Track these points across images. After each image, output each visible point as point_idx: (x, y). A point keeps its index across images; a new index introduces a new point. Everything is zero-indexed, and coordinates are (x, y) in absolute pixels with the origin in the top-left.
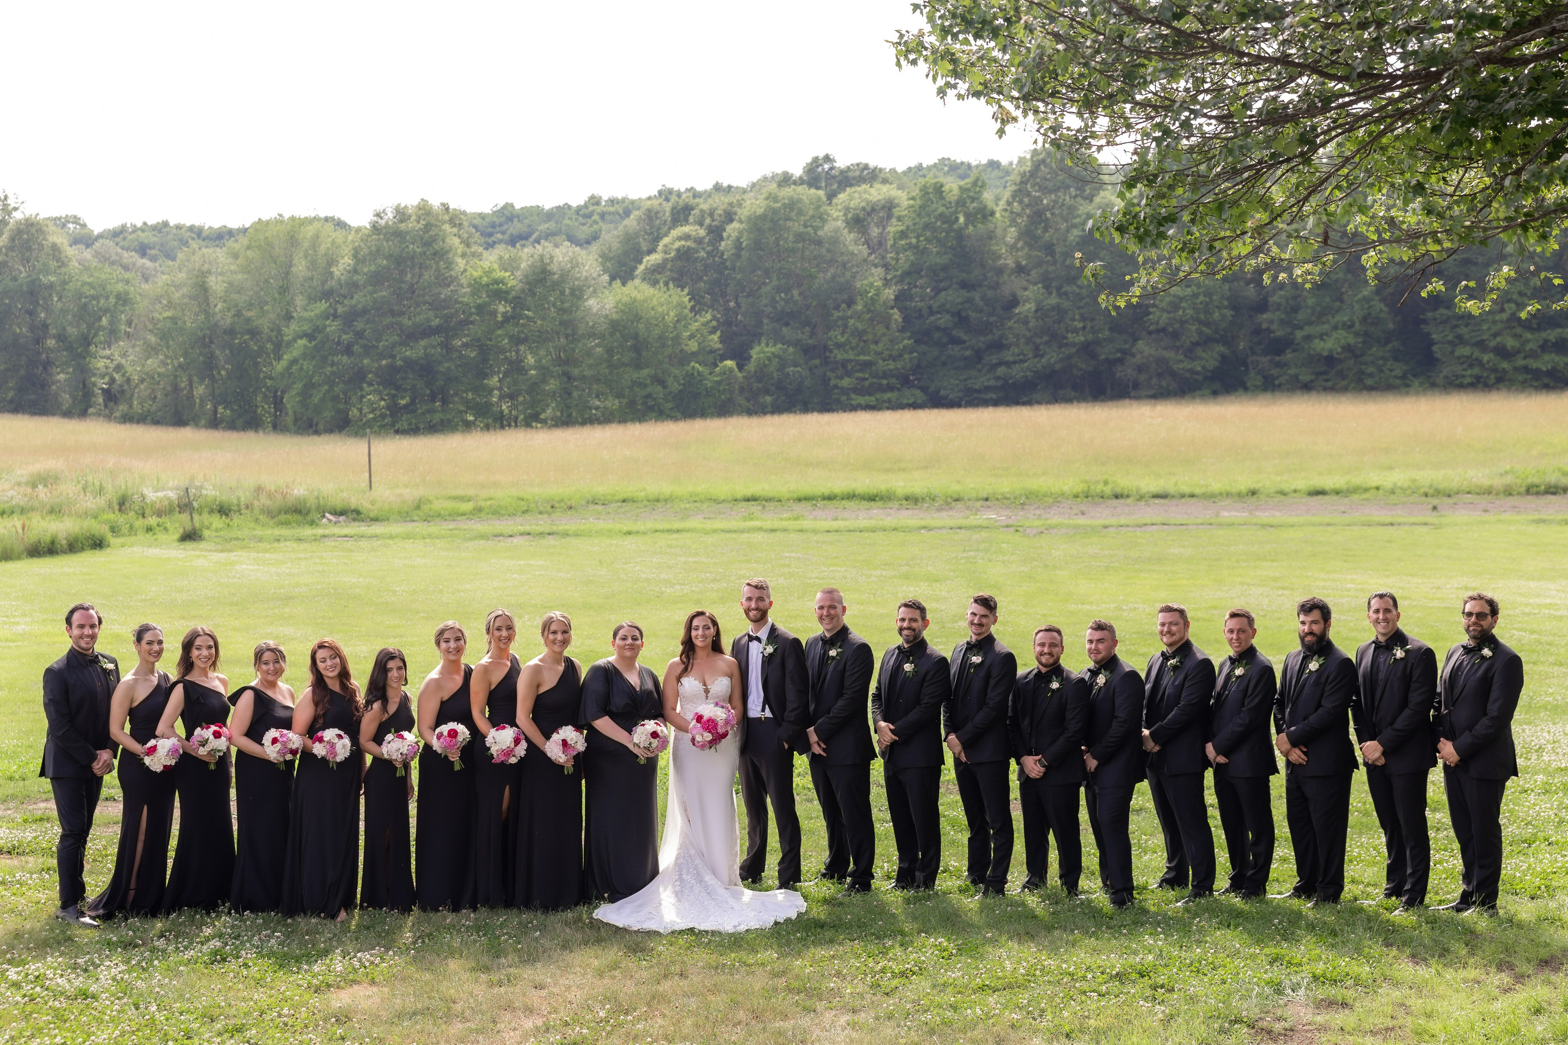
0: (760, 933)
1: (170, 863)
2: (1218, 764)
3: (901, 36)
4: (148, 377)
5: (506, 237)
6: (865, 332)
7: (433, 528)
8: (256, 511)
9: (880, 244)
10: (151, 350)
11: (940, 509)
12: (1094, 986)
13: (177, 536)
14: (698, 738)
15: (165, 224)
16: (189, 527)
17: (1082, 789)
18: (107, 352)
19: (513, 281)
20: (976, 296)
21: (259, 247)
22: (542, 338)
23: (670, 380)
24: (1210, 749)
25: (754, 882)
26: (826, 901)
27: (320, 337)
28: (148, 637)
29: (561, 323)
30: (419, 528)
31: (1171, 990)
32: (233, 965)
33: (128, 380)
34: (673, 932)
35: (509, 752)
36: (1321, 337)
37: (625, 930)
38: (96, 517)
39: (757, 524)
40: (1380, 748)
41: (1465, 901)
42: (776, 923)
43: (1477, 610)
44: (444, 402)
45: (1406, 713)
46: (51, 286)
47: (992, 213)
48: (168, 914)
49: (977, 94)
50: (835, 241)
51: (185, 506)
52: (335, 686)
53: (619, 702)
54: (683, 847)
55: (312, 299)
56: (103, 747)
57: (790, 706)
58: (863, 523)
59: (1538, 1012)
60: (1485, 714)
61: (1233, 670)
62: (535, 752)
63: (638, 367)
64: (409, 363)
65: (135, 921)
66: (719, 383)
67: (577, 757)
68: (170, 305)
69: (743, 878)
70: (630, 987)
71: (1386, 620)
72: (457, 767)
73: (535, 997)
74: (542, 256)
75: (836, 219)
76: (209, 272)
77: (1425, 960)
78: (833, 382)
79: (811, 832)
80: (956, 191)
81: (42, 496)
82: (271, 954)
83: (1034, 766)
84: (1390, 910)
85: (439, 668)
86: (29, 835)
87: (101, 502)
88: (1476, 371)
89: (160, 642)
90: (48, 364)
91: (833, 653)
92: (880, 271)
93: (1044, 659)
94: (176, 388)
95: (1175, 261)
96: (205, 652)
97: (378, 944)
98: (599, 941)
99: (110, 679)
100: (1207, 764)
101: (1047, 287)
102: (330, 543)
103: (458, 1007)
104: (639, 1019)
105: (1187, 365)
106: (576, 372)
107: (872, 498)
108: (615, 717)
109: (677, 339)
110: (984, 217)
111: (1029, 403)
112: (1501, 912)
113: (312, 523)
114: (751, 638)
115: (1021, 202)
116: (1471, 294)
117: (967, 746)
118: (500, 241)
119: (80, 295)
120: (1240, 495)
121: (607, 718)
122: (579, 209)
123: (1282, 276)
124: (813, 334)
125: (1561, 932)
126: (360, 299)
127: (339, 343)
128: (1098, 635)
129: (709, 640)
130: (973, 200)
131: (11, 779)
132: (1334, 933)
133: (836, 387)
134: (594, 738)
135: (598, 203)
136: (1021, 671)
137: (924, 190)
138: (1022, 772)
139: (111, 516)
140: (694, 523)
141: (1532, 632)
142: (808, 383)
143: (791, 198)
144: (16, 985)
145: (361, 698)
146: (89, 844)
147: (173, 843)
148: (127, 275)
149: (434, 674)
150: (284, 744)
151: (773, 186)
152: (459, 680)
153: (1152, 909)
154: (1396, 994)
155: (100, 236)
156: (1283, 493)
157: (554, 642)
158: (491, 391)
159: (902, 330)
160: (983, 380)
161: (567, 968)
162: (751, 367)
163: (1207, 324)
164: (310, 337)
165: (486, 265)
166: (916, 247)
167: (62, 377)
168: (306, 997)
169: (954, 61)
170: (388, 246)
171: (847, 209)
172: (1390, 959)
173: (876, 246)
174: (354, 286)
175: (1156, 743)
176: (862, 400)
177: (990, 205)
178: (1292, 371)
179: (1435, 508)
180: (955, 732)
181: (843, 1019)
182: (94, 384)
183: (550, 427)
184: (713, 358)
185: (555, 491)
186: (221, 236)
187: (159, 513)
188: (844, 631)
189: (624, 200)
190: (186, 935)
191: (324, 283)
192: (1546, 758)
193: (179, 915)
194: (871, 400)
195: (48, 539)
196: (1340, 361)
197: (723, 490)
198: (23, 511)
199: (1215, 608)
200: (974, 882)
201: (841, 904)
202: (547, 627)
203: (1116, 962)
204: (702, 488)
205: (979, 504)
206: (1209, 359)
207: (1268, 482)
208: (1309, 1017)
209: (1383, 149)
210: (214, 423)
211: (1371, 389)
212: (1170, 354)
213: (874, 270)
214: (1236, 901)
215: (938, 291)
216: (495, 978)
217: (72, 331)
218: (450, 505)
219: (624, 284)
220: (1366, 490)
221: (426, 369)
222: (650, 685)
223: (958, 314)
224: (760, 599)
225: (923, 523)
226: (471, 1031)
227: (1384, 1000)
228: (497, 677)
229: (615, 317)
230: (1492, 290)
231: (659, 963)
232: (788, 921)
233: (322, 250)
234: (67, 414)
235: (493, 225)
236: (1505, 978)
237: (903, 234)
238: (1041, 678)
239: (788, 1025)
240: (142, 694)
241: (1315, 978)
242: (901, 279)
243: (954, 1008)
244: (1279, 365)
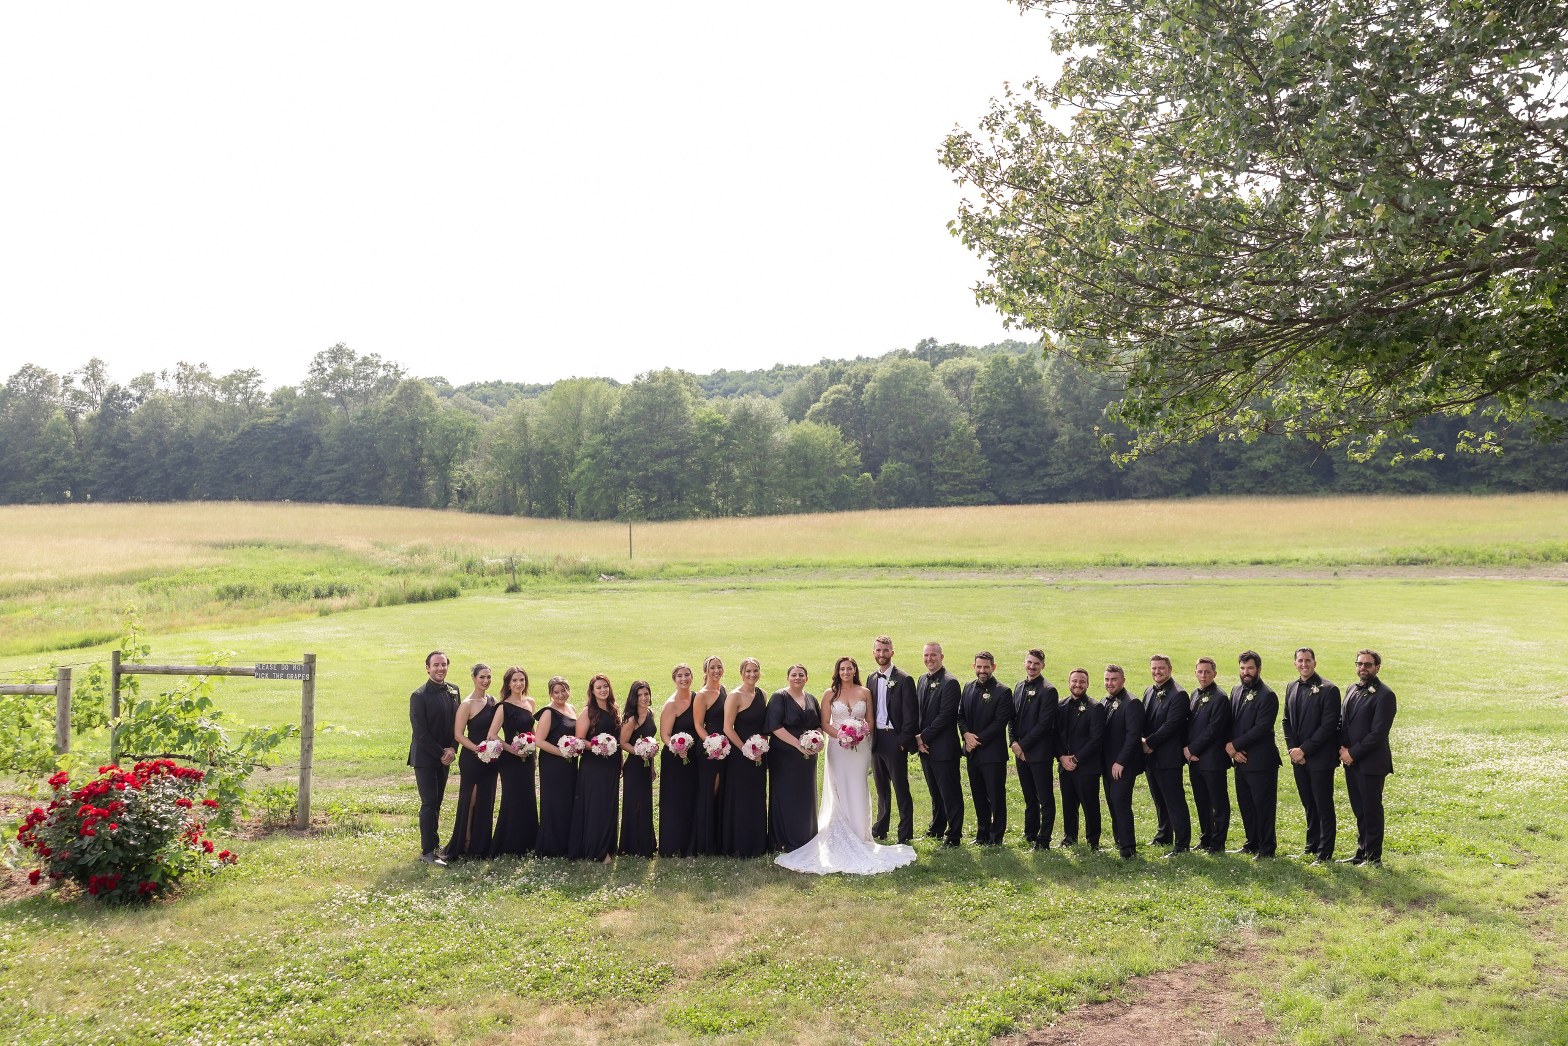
0: (885, 875)
1: (495, 820)
2: (1192, 762)
3: (979, 285)
4: (487, 483)
5: (721, 391)
6: (956, 454)
7: (671, 585)
8: (556, 573)
9: (966, 396)
10: (489, 465)
11: (1006, 573)
12: (1110, 916)
13: (504, 589)
14: (844, 741)
15: (500, 382)
16: (512, 583)
17: (1101, 779)
18: (461, 466)
19: (726, 421)
20: (1030, 431)
21: (560, 398)
22: (744, 458)
23: (828, 486)
24: (1186, 751)
25: (882, 838)
26: (929, 853)
27: (599, 457)
28: (481, 673)
29: (757, 448)
30: (663, 584)
31: (1162, 920)
32: (535, 895)
33: (474, 485)
34: (827, 874)
35: (719, 752)
36: (1259, 458)
37: (796, 873)
38: (451, 576)
39: (885, 582)
40: (1302, 753)
41: (1359, 857)
42: (897, 869)
43: (1365, 661)
44: (680, 499)
45: (1320, 730)
46: (425, 423)
47: (1040, 377)
48: (493, 858)
49: (1029, 326)
50: (937, 394)
51: (510, 569)
52: (602, 705)
53: (791, 718)
54: (835, 815)
55: (594, 432)
56: (448, 747)
57: (906, 722)
58: (955, 582)
59: (1410, 939)
60: (1370, 731)
61: (1201, 698)
62: (736, 751)
63: (807, 477)
64: (657, 474)
65: (471, 863)
66: (860, 488)
67: (764, 755)
68: (502, 436)
69: (875, 836)
70: (799, 915)
71: (1307, 667)
72: (685, 762)
73: (736, 920)
74: (744, 404)
75: (937, 380)
76: (527, 414)
77: (1333, 900)
78: (935, 487)
79: (920, 801)
80: (1016, 362)
81: (417, 561)
82: (561, 888)
83: (1069, 762)
84: (1309, 862)
85: (675, 694)
86: (403, 801)
87: (456, 565)
88: (1362, 481)
89: (489, 677)
90: (422, 474)
91: (933, 685)
92: (966, 415)
93: (1075, 691)
94: (505, 490)
95: (1161, 432)
96: (519, 683)
97: (632, 881)
98: (778, 880)
99: (453, 702)
100: (1185, 761)
101: (1076, 425)
102: (604, 594)
103: (684, 928)
104: (804, 938)
105: (1170, 477)
106: (766, 480)
107: (961, 565)
108: (788, 728)
109: (832, 459)
110: (1035, 379)
111: (1065, 501)
112: (1384, 864)
113: (593, 581)
114: (880, 676)
115: (1059, 369)
116: (1357, 449)
117: (1026, 749)
118: (717, 394)
119: (444, 429)
120: (1205, 564)
121: (783, 729)
122: (769, 372)
123: (1231, 435)
124: (922, 456)
125: (1425, 879)
126: (626, 432)
127: (611, 461)
128: (1112, 675)
129: (851, 677)
130: (1028, 367)
131: (393, 758)
132: (1271, 880)
133: (937, 490)
134: (775, 742)
135: (781, 369)
136: (1060, 699)
137: (995, 361)
138: (1061, 766)
139: (462, 576)
140: (843, 582)
141: (1402, 660)
142: (919, 487)
143: (907, 367)
144: (393, 909)
145: (621, 715)
146: (442, 807)
147: (497, 806)
148: (475, 416)
149: (671, 699)
150: (573, 746)
151: (896, 358)
152: (688, 703)
153: (1149, 860)
154: (1314, 925)
155: (458, 390)
156: (1234, 563)
157: (748, 677)
158: (710, 493)
159: (981, 453)
160: (1034, 486)
161: (756, 900)
162: (881, 477)
163: (1183, 450)
164: (593, 457)
165: (708, 410)
166: (990, 399)
167: (431, 482)
168: (584, 919)
169: (1013, 304)
170: (644, 398)
171: (945, 374)
172: (1309, 899)
173: (963, 398)
174: (622, 423)
175: (1150, 747)
176: (955, 499)
177: (1039, 371)
178: (1239, 481)
179: (1336, 574)
180: (1017, 741)
181: (942, 939)
182: (452, 487)
183: (749, 516)
184: (856, 471)
185: (751, 560)
186: (536, 390)
187: (493, 574)
188: (942, 671)
189: (798, 367)
190: (505, 874)
191: (602, 422)
192: (1413, 751)
193: (500, 860)
194: (961, 499)
195: (421, 591)
196: (1271, 474)
197: (862, 559)
198: (404, 572)
199: (1189, 642)
200: (1029, 840)
201: (940, 855)
202: (744, 667)
203: (1125, 900)
204: (848, 558)
205: (1031, 570)
206: (1184, 473)
207: (1224, 555)
208: (1255, 941)
209: (1299, 360)
210: (530, 513)
211: (1292, 493)
212: (1158, 470)
213: (962, 414)
214: (1205, 854)
215: (1004, 427)
216: (709, 907)
217: (438, 452)
218: (683, 569)
219: (798, 422)
220: (1290, 561)
221: (668, 478)
222: (812, 706)
223: (1018, 443)
224: (886, 650)
225: (995, 582)
226: (693, 945)
227: (1306, 929)
228: (711, 701)
229: (792, 444)
230: (1372, 446)
231: (818, 897)
232: (905, 866)
233: (601, 400)
234: (434, 507)
235: (713, 384)
236: (1388, 913)
237: (981, 390)
238: (1073, 703)
239: (902, 943)
240: (476, 711)
241: (1259, 912)
242: (980, 420)
243: (1015, 932)
244: (1230, 477)
